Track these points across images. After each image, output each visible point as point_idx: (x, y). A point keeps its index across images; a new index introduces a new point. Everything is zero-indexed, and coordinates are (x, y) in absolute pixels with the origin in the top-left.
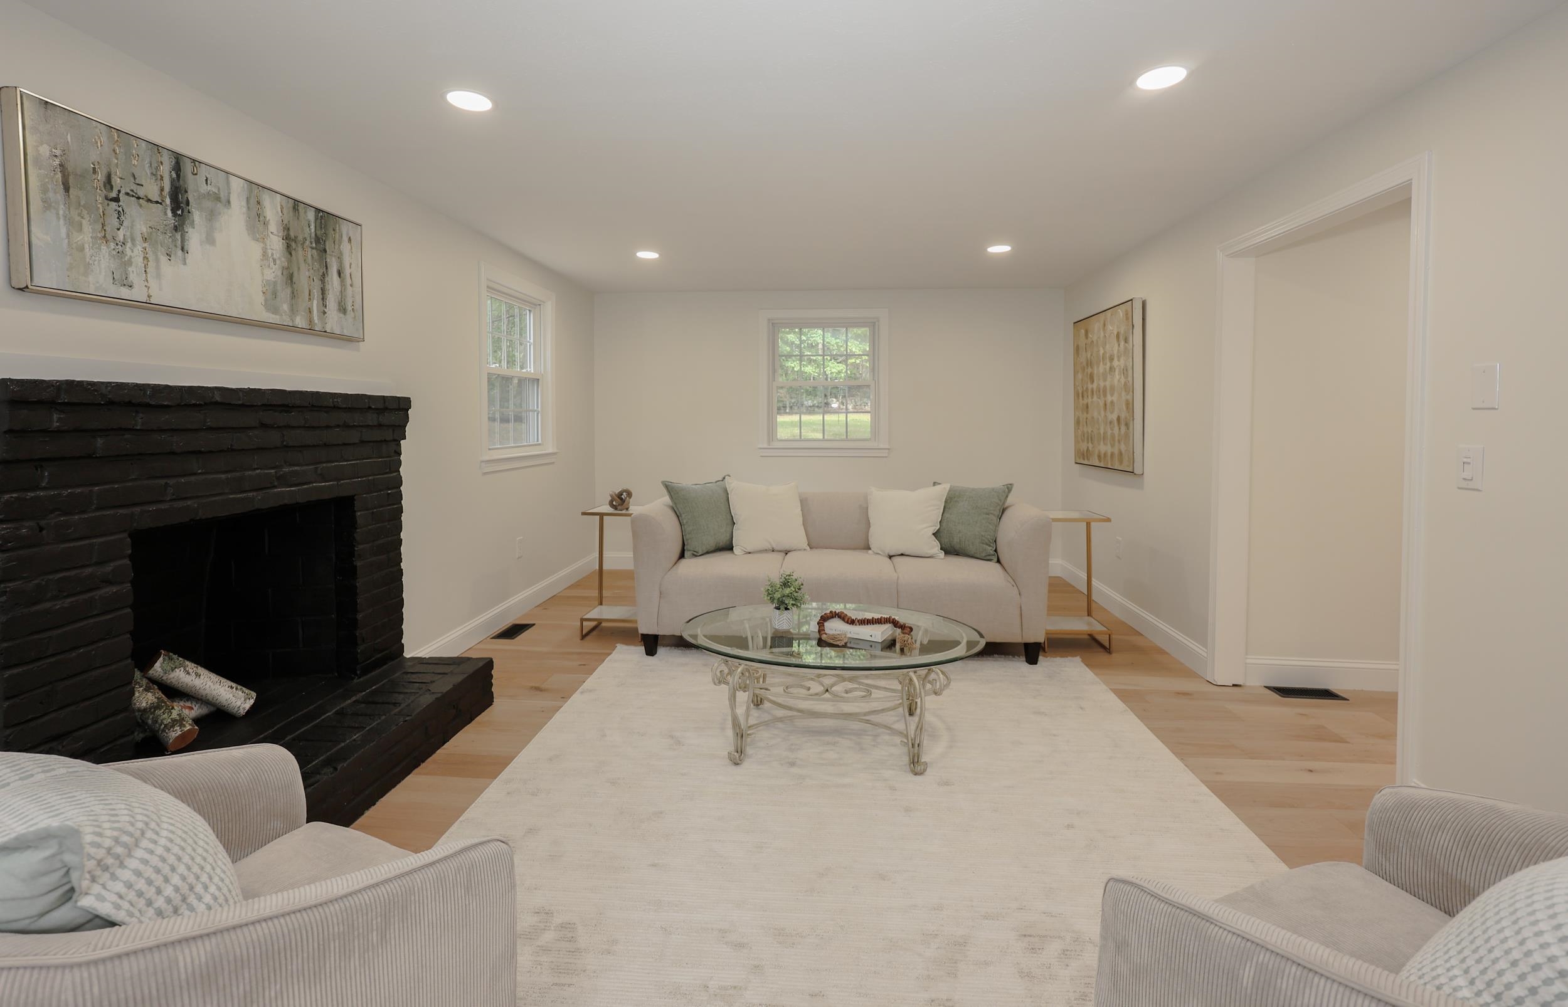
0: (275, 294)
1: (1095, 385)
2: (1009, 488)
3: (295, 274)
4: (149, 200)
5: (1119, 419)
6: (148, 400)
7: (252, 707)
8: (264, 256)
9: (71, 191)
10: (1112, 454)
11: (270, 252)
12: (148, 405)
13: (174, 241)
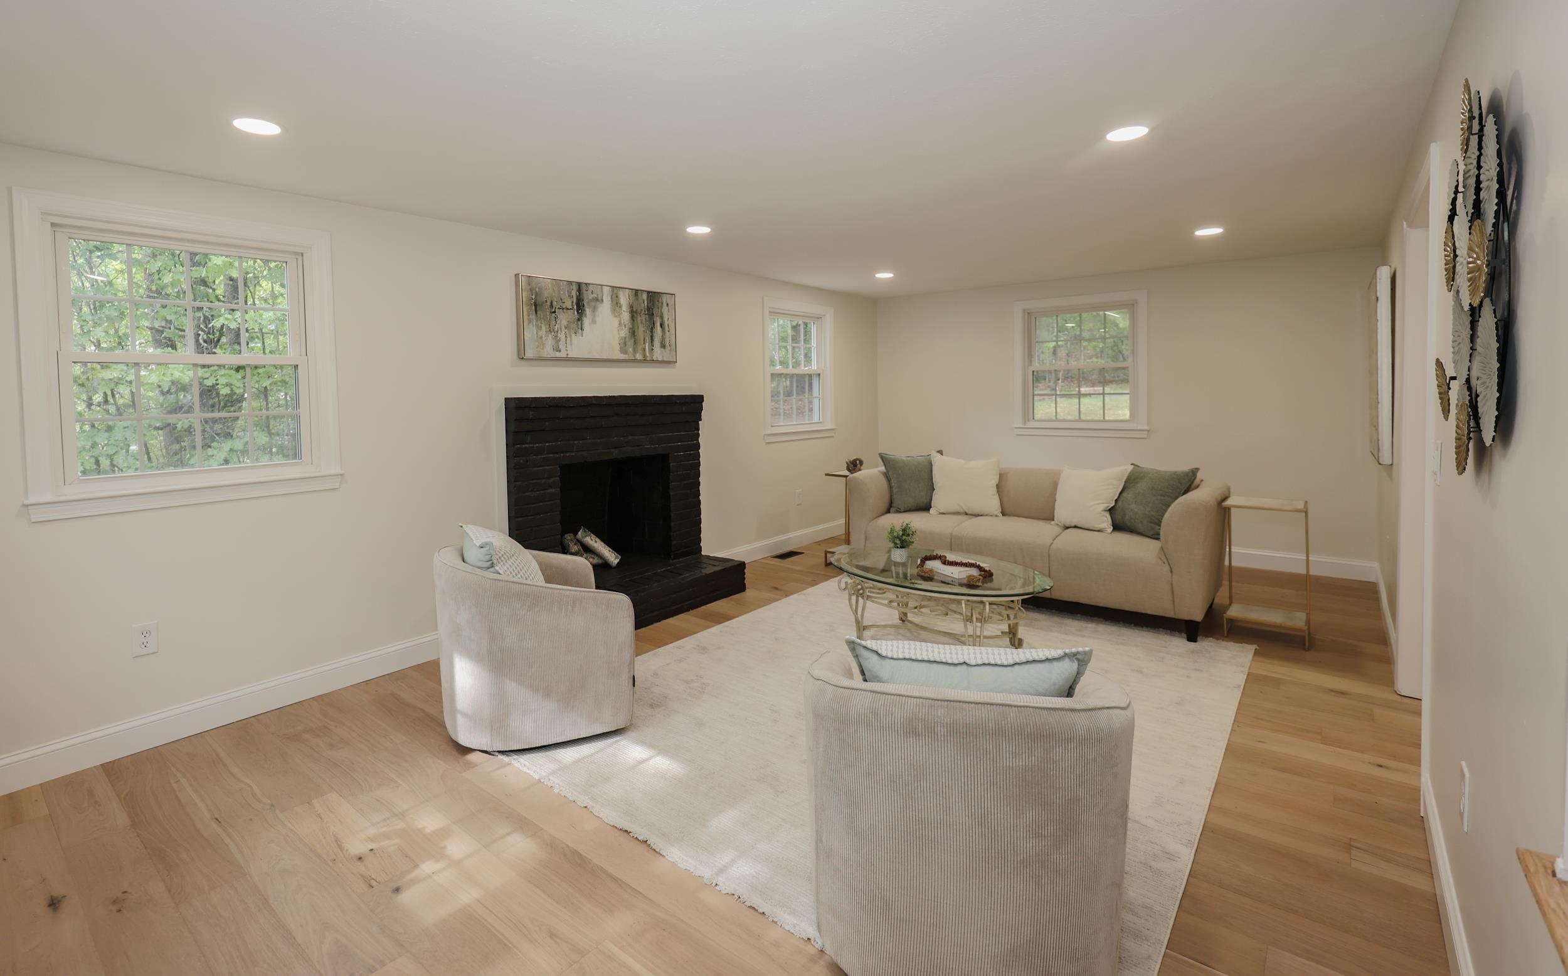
0: (625, 344)
2: (1197, 469)
3: (636, 330)
4: (568, 309)
6: (564, 405)
7: (618, 563)
8: (619, 324)
9: (538, 313)
11: (622, 322)
12: (564, 407)
13: (578, 325)
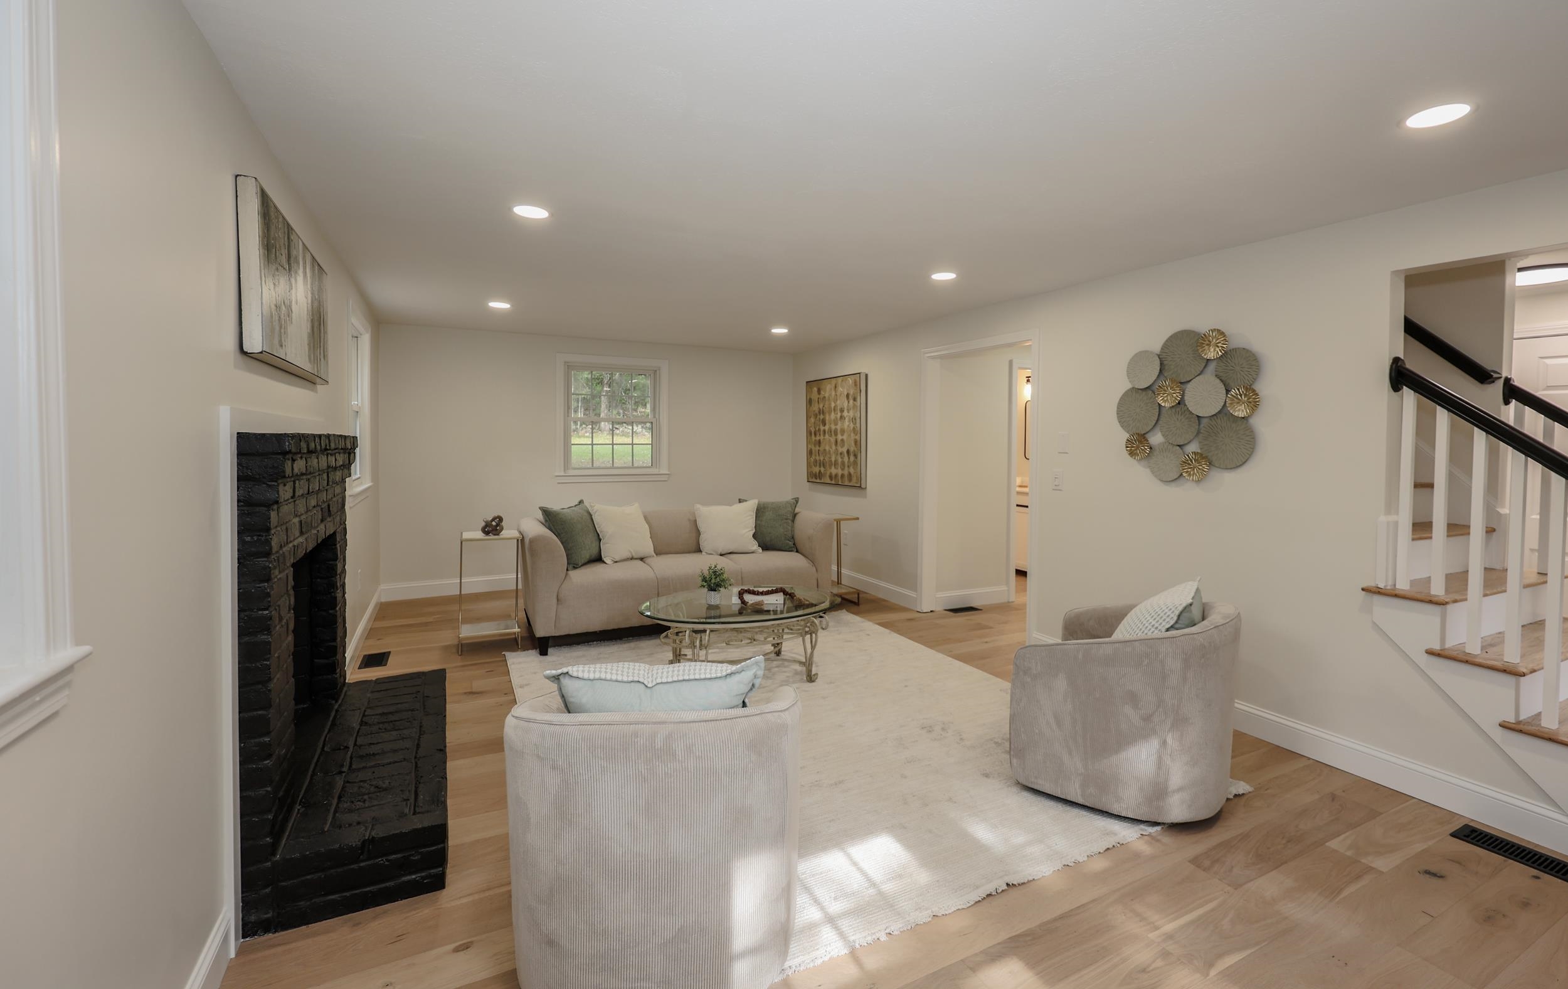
0: (310, 345)
1: (827, 428)
2: (797, 500)
3: (314, 325)
4: (284, 268)
5: (848, 452)
8: (307, 310)
9: (269, 265)
10: (843, 476)
11: (309, 307)
